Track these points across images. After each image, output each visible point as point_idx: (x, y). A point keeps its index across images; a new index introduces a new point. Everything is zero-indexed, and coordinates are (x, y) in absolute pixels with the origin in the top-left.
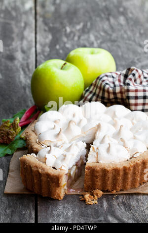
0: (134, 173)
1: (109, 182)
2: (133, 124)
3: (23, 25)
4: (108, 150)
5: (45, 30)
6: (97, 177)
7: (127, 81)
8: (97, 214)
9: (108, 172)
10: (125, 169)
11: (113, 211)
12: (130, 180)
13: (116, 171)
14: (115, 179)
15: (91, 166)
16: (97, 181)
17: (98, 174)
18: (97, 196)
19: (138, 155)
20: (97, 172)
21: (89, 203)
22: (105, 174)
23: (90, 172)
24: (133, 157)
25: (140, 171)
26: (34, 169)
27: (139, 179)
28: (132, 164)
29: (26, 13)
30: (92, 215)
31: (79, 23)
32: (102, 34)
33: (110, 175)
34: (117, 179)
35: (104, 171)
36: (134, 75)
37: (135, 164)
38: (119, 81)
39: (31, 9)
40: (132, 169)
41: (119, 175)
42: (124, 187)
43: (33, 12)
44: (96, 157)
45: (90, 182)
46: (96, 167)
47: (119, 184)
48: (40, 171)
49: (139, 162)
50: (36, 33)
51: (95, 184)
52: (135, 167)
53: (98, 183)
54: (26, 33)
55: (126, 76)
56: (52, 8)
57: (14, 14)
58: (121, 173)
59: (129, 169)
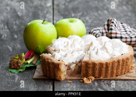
0: (112, 68)
1: (97, 72)
2: (113, 45)
3: (45, 12)
4: (97, 53)
5: (59, 15)
6: (89, 68)
7: (110, 27)
8: (91, 87)
9: (96, 64)
10: (107, 64)
11: (101, 87)
12: (110, 72)
13: (101, 64)
14: (100, 70)
15: (86, 61)
16: (89, 71)
17: (90, 66)
18: (92, 80)
19: (115, 57)
20: (89, 64)
21: (86, 83)
22: (94, 66)
23: (85, 65)
24: (112, 58)
25: (116, 67)
26: (47, 60)
27: (115, 72)
28: (111, 61)
29: (47, 8)
30: (88, 88)
31: (79, 12)
32: (94, 17)
33: (97, 67)
34: (102, 70)
35: (94, 64)
36: (113, 23)
37: (113, 61)
38: (105, 29)
39: (50, 6)
40: (111, 64)
41: (103, 67)
42: (106, 76)
43: (52, 7)
44: (89, 57)
45: (85, 72)
46: (89, 61)
47: (103, 73)
48: (49, 61)
49: (116, 60)
50: (53, 16)
51: (88, 73)
52: (113, 63)
53: (90, 72)
54: (47, 15)
55: (108, 25)
56: (63, 7)
57: (40, 8)
58: (104, 66)
59: (109, 64)
